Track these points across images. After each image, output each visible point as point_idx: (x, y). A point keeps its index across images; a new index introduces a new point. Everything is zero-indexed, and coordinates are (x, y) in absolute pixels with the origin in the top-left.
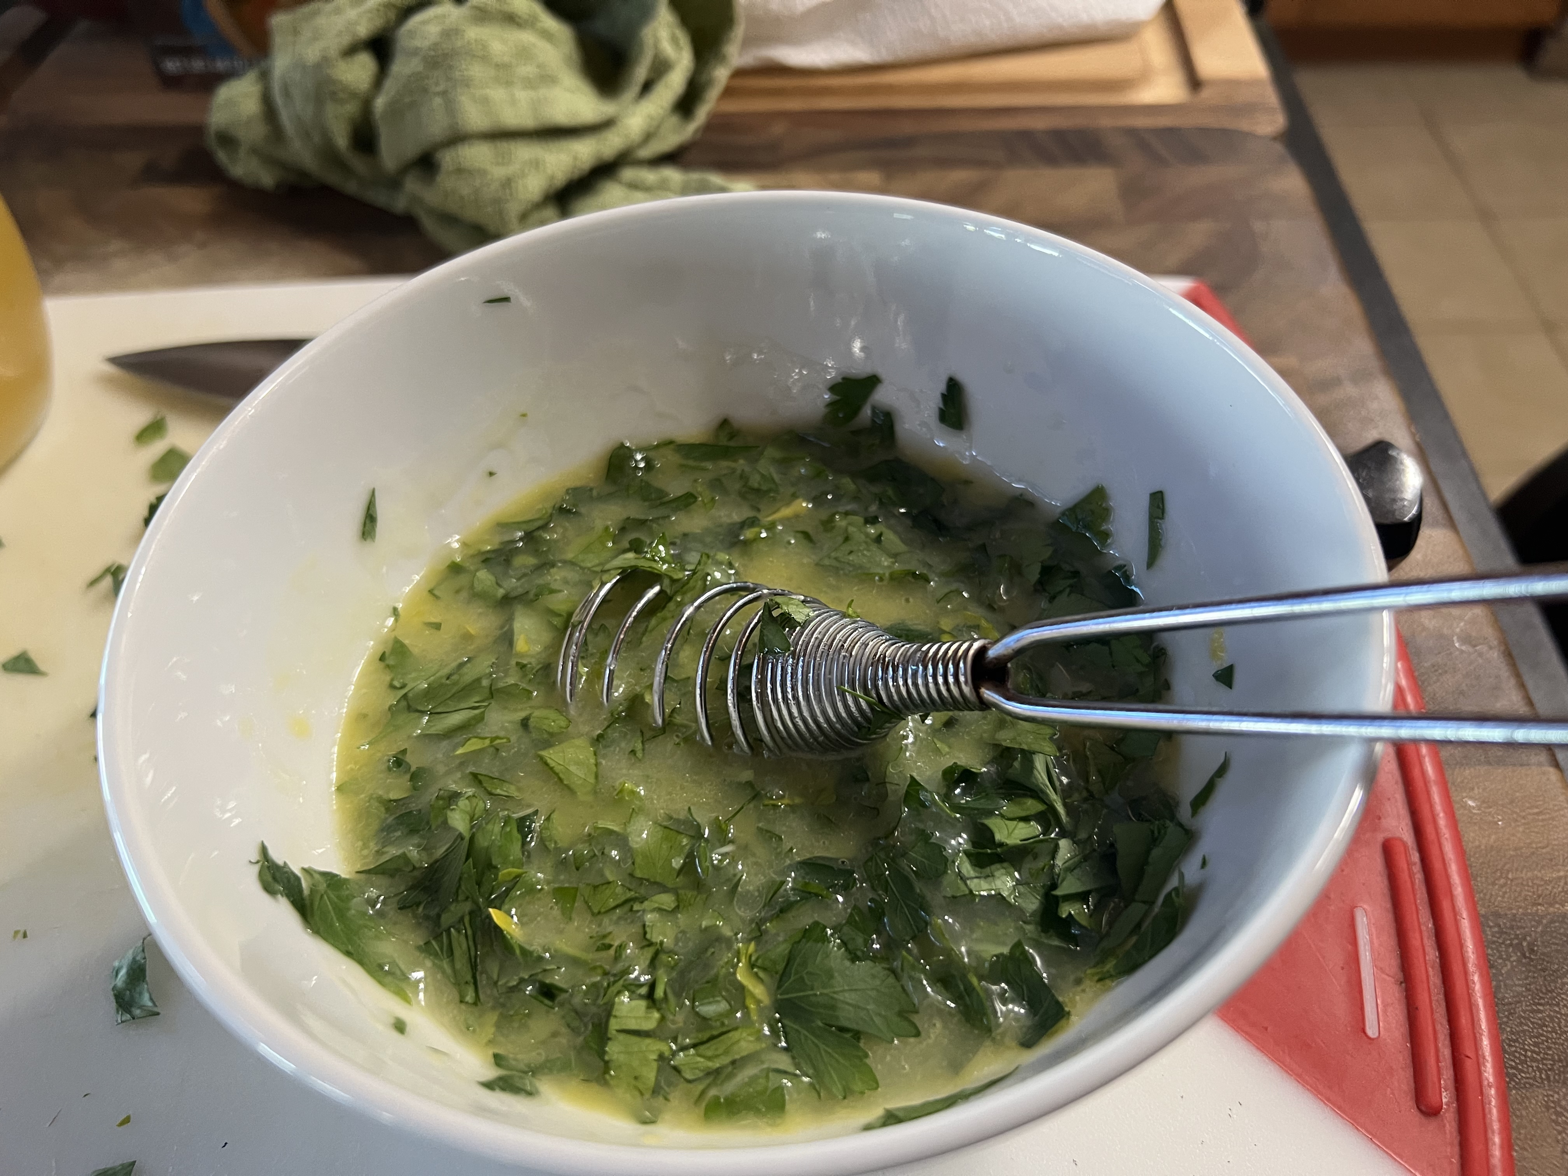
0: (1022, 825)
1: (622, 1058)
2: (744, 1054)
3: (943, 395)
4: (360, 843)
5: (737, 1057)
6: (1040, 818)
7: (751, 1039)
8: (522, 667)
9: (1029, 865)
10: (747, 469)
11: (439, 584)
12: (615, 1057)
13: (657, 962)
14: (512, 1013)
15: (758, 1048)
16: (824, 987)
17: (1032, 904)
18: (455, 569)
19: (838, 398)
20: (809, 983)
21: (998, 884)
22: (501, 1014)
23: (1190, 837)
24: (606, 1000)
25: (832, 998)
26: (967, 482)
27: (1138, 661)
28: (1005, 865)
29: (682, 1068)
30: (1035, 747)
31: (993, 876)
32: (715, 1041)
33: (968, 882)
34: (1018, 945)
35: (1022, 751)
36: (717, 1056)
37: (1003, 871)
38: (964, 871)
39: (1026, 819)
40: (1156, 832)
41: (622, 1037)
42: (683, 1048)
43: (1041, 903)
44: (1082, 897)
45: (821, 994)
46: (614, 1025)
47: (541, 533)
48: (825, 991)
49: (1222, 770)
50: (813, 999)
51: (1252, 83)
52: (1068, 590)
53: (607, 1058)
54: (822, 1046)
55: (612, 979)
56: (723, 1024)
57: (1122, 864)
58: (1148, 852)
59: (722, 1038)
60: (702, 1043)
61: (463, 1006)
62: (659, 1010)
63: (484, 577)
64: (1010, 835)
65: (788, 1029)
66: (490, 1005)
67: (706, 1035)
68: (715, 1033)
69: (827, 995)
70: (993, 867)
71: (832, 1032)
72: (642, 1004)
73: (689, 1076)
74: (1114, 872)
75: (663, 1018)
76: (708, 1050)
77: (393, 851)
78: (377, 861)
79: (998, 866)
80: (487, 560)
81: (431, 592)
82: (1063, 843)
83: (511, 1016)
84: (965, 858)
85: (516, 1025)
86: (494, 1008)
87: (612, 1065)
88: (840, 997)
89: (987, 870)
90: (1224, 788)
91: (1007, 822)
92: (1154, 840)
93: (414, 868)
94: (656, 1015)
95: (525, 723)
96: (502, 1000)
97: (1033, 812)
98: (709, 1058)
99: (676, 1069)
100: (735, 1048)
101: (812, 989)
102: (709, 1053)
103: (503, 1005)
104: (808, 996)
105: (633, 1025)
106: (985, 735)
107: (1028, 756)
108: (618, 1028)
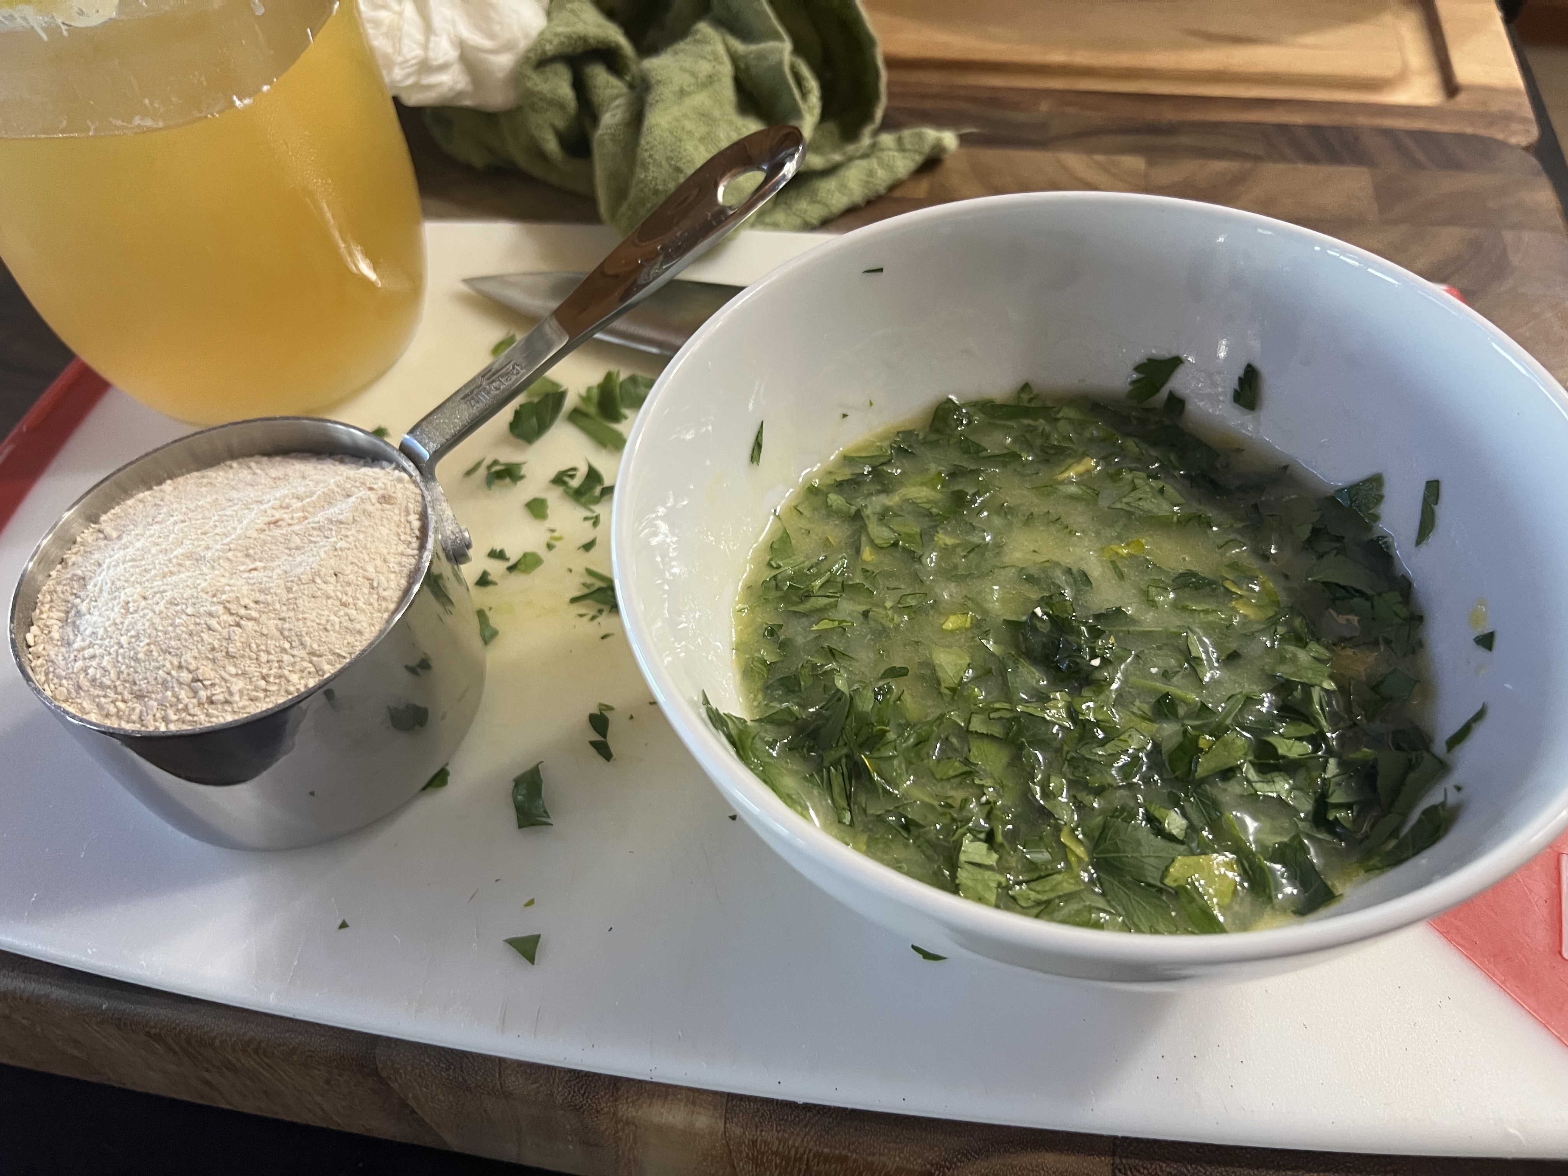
0: (1297, 743)
1: (969, 883)
2: (1066, 891)
3: (1240, 379)
4: (752, 696)
5: (1061, 893)
6: (1312, 740)
7: (1071, 881)
8: (865, 571)
9: (1302, 775)
10: (1048, 428)
11: (801, 503)
12: (964, 881)
13: (992, 816)
14: (877, 836)
15: (1078, 889)
16: (1133, 851)
17: (1305, 806)
18: (812, 491)
19: (1142, 376)
20: (1121, 848)
21: (1278, 787)
22: (869, 836)
23: (1443, 768)
24: (954, 838)
25: (1140, 861)
26: (1239, 451)
27: (1396, 614)
28: (1282, 773)
29: (1018, 897)
30: (1314, 681)
31: (1274, 782)
32: (1043, 880)
33: (1254, 784)
34: (1297, 838)
35: (1302, 684)
36: (1045, 892)
37: (1281, 778)
38: (1250, 776)
39: (1300, 739)
40: (1414, 761)
41: (967, 866)
42: (1020, 883)
43: (1314, 807)
44: (1348, 806)
45: (1132, 857)
46: (963, 858)
47: (884, 468)
48: (1135, 855)
49: (1480, 716)
50: (1125, 859)
51: (1511, 92)
52: (1335, 552)
53: (957, 881)
54: (1132, 896)
55: (959, 824)
56: (1047, 869)
57: (1380, 782)
58: (1405, 776)
59: (1049, 878)
60: (1033, 880)
61: (842, 826)
62: (996, 852)
63: (835, 499)
64: (1290, 750)
65: (1103, 881)
66: (860, 829)
67: (1035, 875)
68: (1043, 874)
69: (1135, 858)
70: (1274, 774)
71: (1141, 886)
72: (984, 846)
73: (1024, 904)
74: (1374, 790)
75: (1000, 858)
76: (1038, 886)
77: (777, 706)
78: (765, 712)
79: (1276, 774)
80: (840, 486)
81: (795, 508)
82: (1332, 762)
83: (877, 839)
84: (1250, 766)
85: (881, 846)
86: (863, 831)
87: (961, 887)
88: (1145, 860)
89: (1269, 776)
90: (1480, 732)
91: (1286, 741)
92: (1410, 766)
93: (797, 719)
94: (995, 856)
95: (865, 614)
96: (870, 826)
97: (1307, 734)
98: (1038, 892)
99: (1013, 898)
100: (1059, 888)
101: (1124, 852)
102: (1039, 888)
103: (871, 830)
104: (1120, 857)
105: (978, 860)
106: (1267, 667)
107: (1307, 688)
108: (966, 860)
